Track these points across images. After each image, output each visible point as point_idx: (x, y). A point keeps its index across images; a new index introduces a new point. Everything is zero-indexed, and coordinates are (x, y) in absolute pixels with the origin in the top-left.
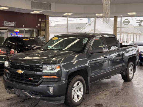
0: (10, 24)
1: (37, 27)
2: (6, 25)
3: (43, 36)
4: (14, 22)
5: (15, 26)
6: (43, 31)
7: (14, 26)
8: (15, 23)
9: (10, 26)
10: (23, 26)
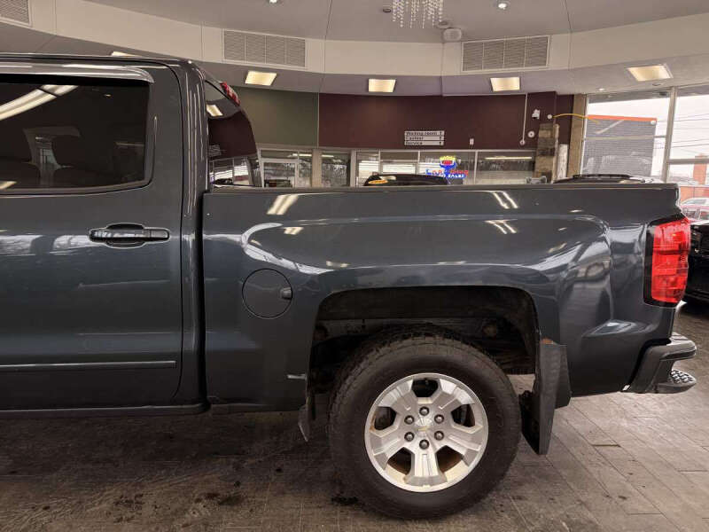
0: (425, 138)
1: (523, 142)
2: (413, 143)
3: (543, 174)
4: (438, 132)
5: (442, 144)
6: (542, 158)
7: (437, 144)
8: (443, 133)
9: (424, 143)
10: (472, 142)
